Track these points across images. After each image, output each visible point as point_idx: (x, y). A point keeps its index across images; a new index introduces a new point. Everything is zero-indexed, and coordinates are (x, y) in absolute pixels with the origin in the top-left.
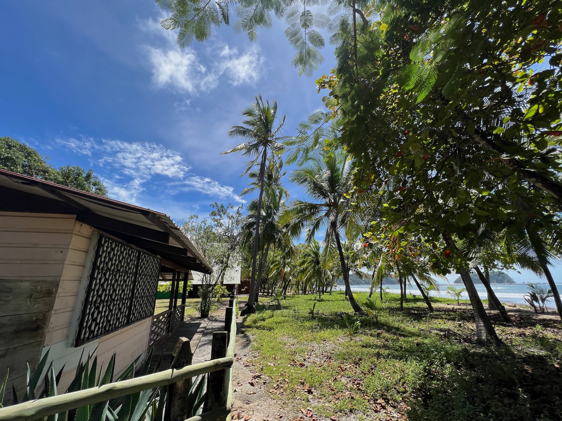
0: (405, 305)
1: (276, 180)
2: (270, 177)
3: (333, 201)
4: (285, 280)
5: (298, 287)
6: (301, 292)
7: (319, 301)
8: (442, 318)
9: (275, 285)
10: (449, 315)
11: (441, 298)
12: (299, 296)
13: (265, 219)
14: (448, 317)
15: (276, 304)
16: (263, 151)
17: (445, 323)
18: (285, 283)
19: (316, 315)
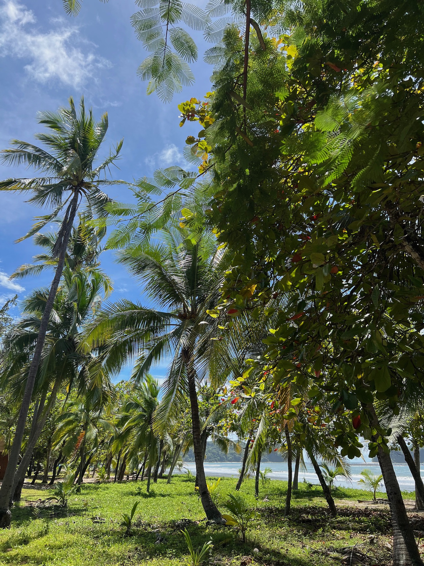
0: (294, 504)
1: (91, 256)
2: (79, 249)
3: (190, 309)
4: (83, 452)
5: (107, 467)
6: (112, 476)
7: (145, 496)
8: (347, 529)
9: (62, 462)
10: (360, 522)
11: (351, 490)
12: (108, 485)
13: (57, 329)
14: (357, 526)
15: (58, 504)
16: (70, 200)
17: (351, 537)
18: (83, 459)
19: (135, 528)
